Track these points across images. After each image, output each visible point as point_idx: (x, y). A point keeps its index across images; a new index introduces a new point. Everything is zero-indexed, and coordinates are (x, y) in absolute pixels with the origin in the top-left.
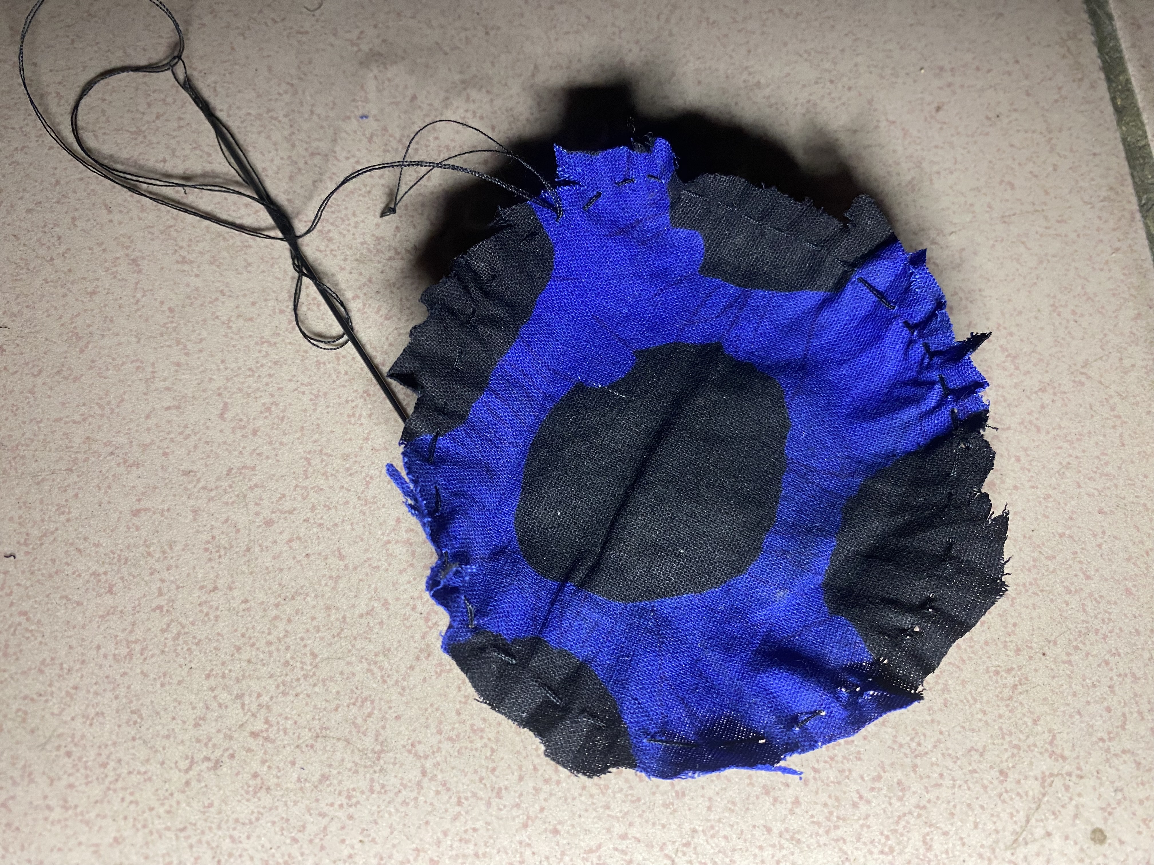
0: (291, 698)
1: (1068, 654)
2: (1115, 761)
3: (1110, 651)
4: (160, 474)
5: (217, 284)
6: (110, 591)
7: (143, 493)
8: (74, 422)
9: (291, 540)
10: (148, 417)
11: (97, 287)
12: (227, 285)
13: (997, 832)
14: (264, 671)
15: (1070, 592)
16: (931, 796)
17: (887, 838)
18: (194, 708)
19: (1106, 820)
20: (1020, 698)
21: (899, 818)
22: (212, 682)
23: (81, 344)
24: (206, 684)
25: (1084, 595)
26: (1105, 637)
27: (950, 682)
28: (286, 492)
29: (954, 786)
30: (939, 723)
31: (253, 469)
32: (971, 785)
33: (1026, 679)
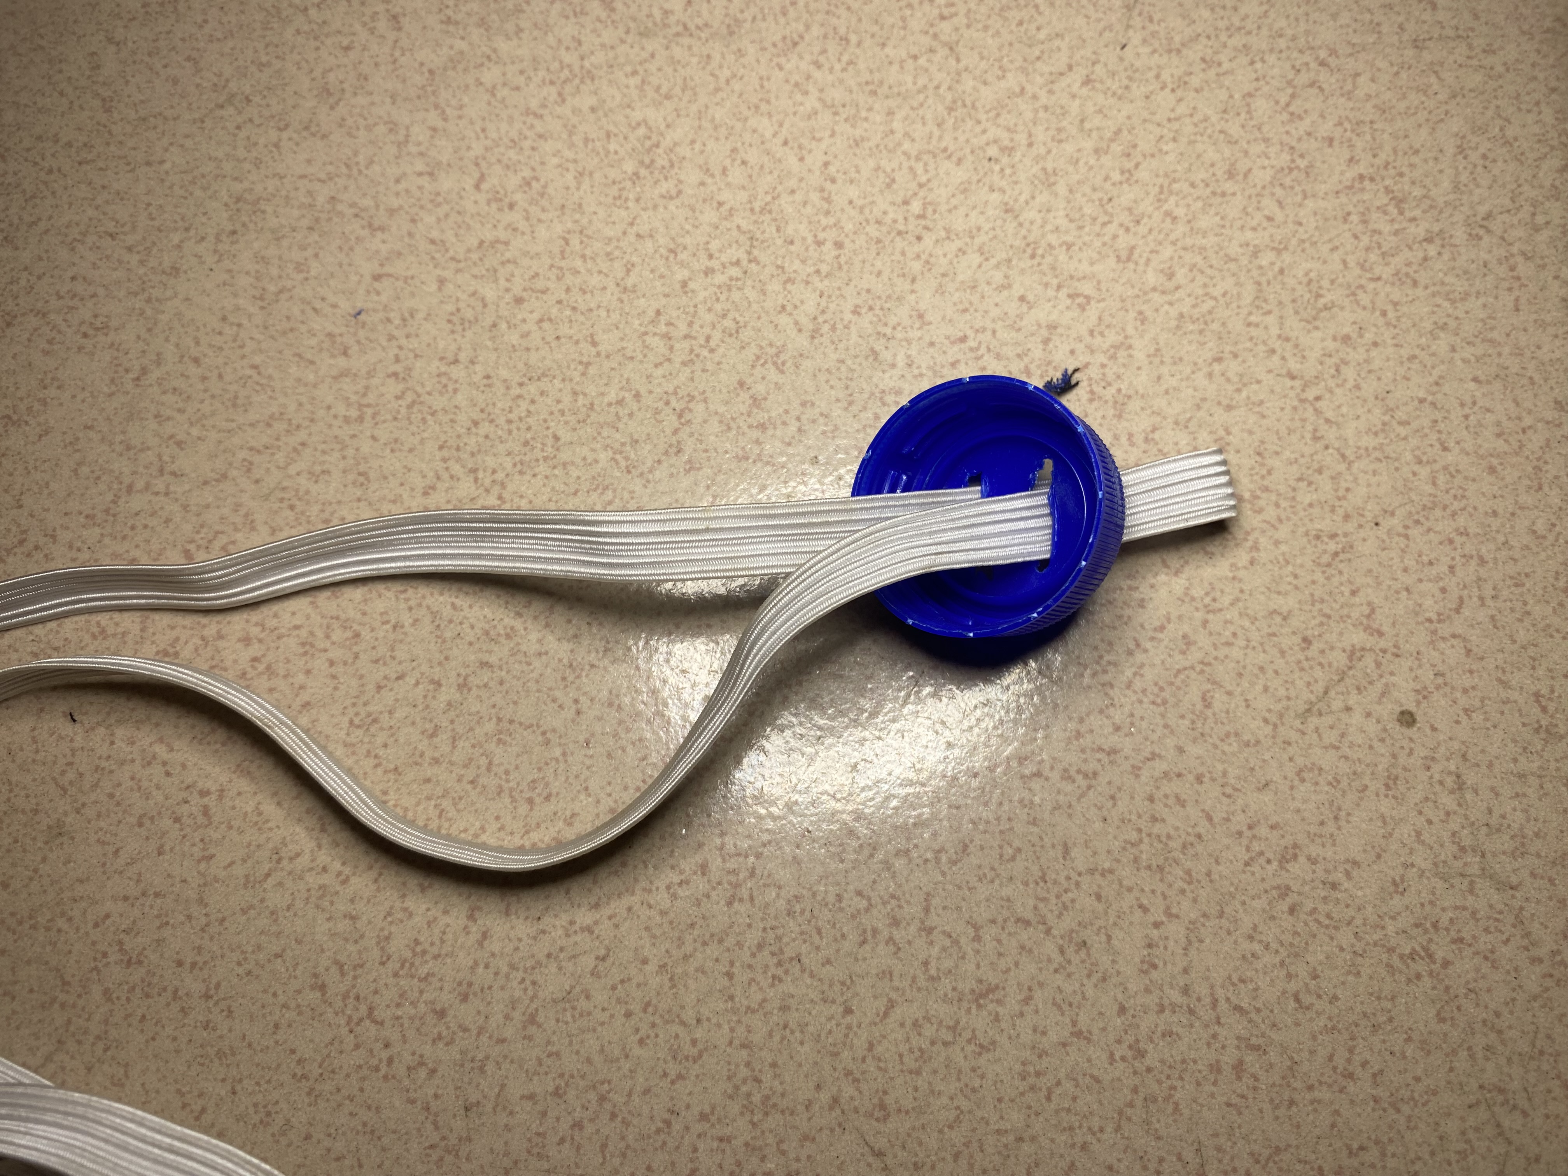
0: (527, 477)
1: (1406, 527)
2: (1442, 645)
3: (1457, 530)
4: (406, 239)
5: (484, 49)
6: (345, 353)
7: (387, 259)
8: (319, 180)
9: (541, 321)
10: (398, 181)
11: (352, 42)
12: (495, 51)
13: (1289, 698)
14: (501, 448)
15: (1420, 462)
16: (1221, 654)
17: (1162, 689)
18: (424, 477)
19: (1418, 703)
20: (1341, 566)
21: (1179, 671)
22: (445, 453)
23: (332, 100)
24: (439, 455)
25: (1437, 466)
26: (1454, 514)
27: (1262, 540)
28: (540, 271)
29: (1247, 647)
30: (1240, 580)
31: (507, 243)
32: (1267, 648)
33: (1351, 547)
